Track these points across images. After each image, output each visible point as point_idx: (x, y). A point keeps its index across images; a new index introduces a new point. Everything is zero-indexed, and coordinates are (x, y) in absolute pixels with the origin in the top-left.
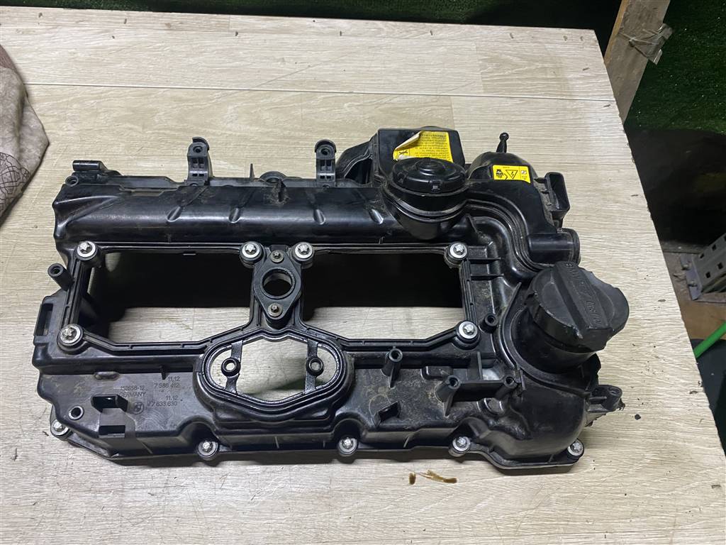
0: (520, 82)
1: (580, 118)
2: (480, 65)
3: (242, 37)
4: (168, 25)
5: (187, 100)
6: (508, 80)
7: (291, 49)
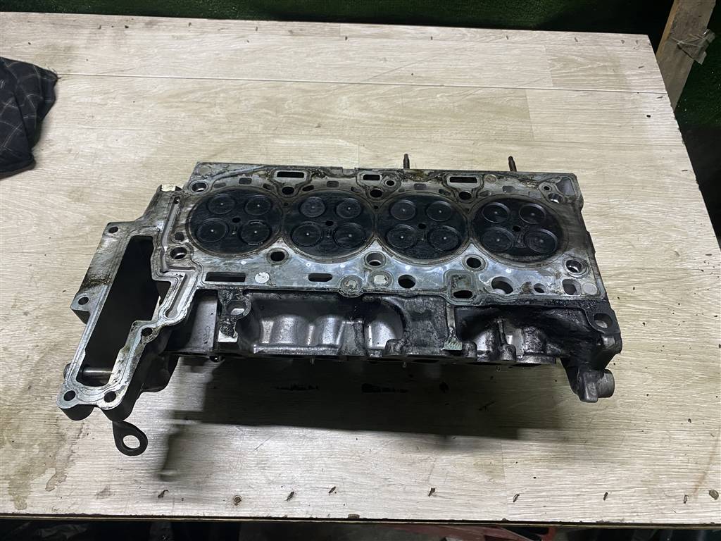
0: (584, 78)
1: (636, 108)
2: (550, 64)
3: (351, 41)
4: (291, 31)
5: (310, 91)
6: (574, 76)
7: (391, 51)
